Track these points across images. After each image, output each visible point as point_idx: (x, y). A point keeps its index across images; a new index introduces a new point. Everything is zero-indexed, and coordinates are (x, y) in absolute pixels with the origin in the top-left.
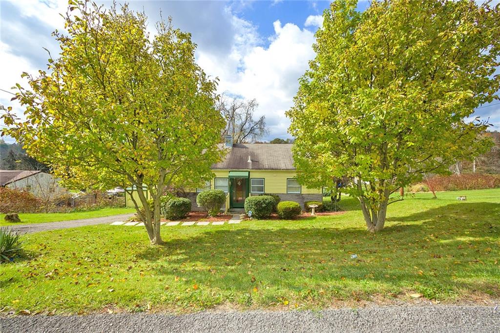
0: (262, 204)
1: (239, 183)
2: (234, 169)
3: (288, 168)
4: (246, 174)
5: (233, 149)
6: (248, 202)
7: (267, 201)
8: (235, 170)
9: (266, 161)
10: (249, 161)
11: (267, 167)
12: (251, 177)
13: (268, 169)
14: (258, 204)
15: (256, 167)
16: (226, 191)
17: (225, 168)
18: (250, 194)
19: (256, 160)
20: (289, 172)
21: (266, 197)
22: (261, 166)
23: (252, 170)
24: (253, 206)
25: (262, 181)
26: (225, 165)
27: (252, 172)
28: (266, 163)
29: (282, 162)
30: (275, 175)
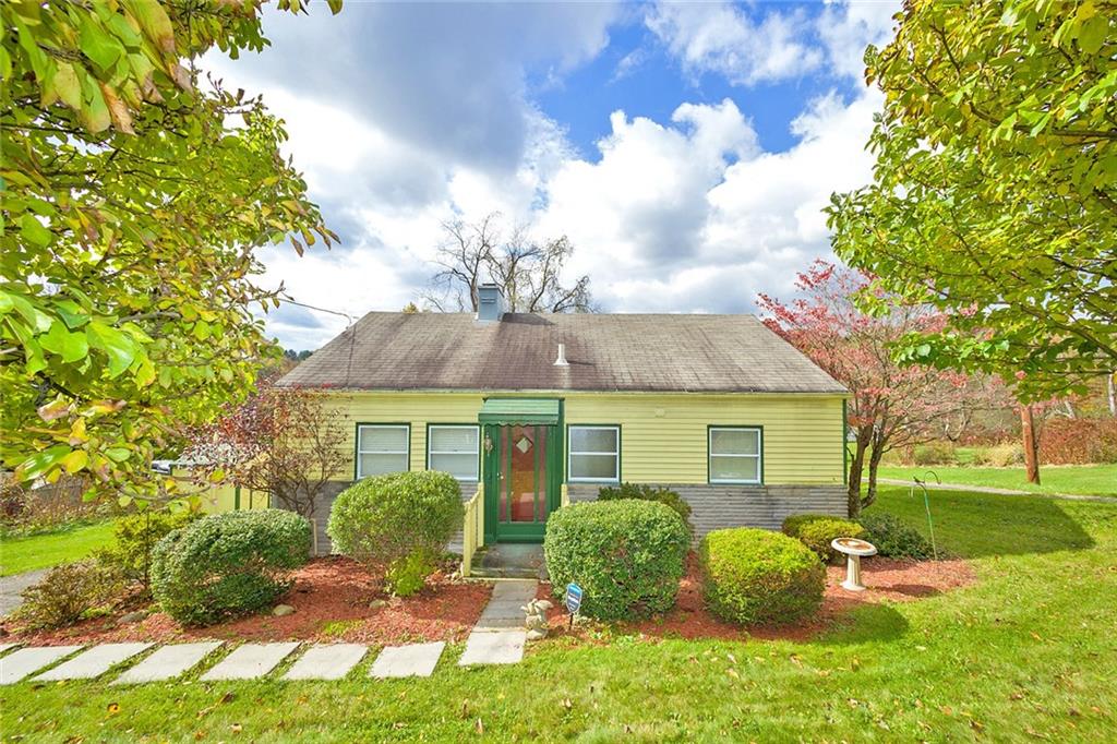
0: (631, 548)
1: (523, 446)
2: (502, 387)
3: (709, 386)
4: (551, 408)
5: (502, 329)
6: (562, 534)
7: (656, 534)
8: (505, 392)
9: (622, 363)
10: (560, 362)
11: (629, 382)
12: (567, 420)
13: (635, 389)
14: (611, 547)
15: (587, 382)
16: (470, 475)
17: (468, 387)
18: (564, 487)
19: (585, 360)
20: (715, 402)
21: (644, 508)
22: (605, 379)
23: (573, 393)
24: (589, 561)
25: (610, 436)
26: (471, 374)
27: (572, 398)
28: (624, 370)
29: (679, 364)
30: (660, 412)
